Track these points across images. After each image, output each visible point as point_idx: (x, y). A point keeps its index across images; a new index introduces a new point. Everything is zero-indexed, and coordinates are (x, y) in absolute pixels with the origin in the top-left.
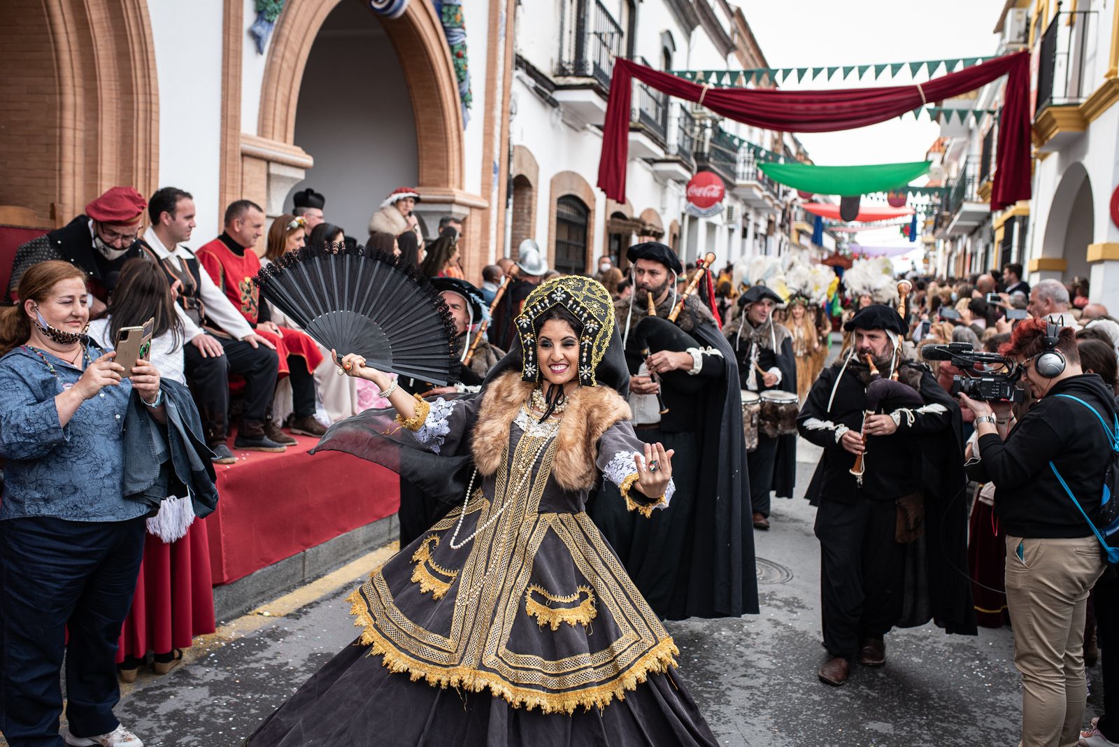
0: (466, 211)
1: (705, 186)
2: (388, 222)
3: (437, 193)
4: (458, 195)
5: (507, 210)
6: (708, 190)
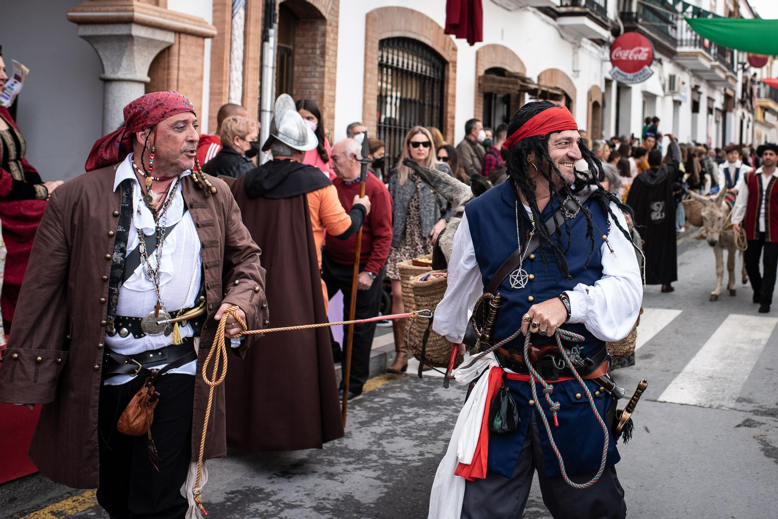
1: (631, 48)
3: (110, 8)
4: (145, 11)
5: (266, 44)
6: (635, 53)
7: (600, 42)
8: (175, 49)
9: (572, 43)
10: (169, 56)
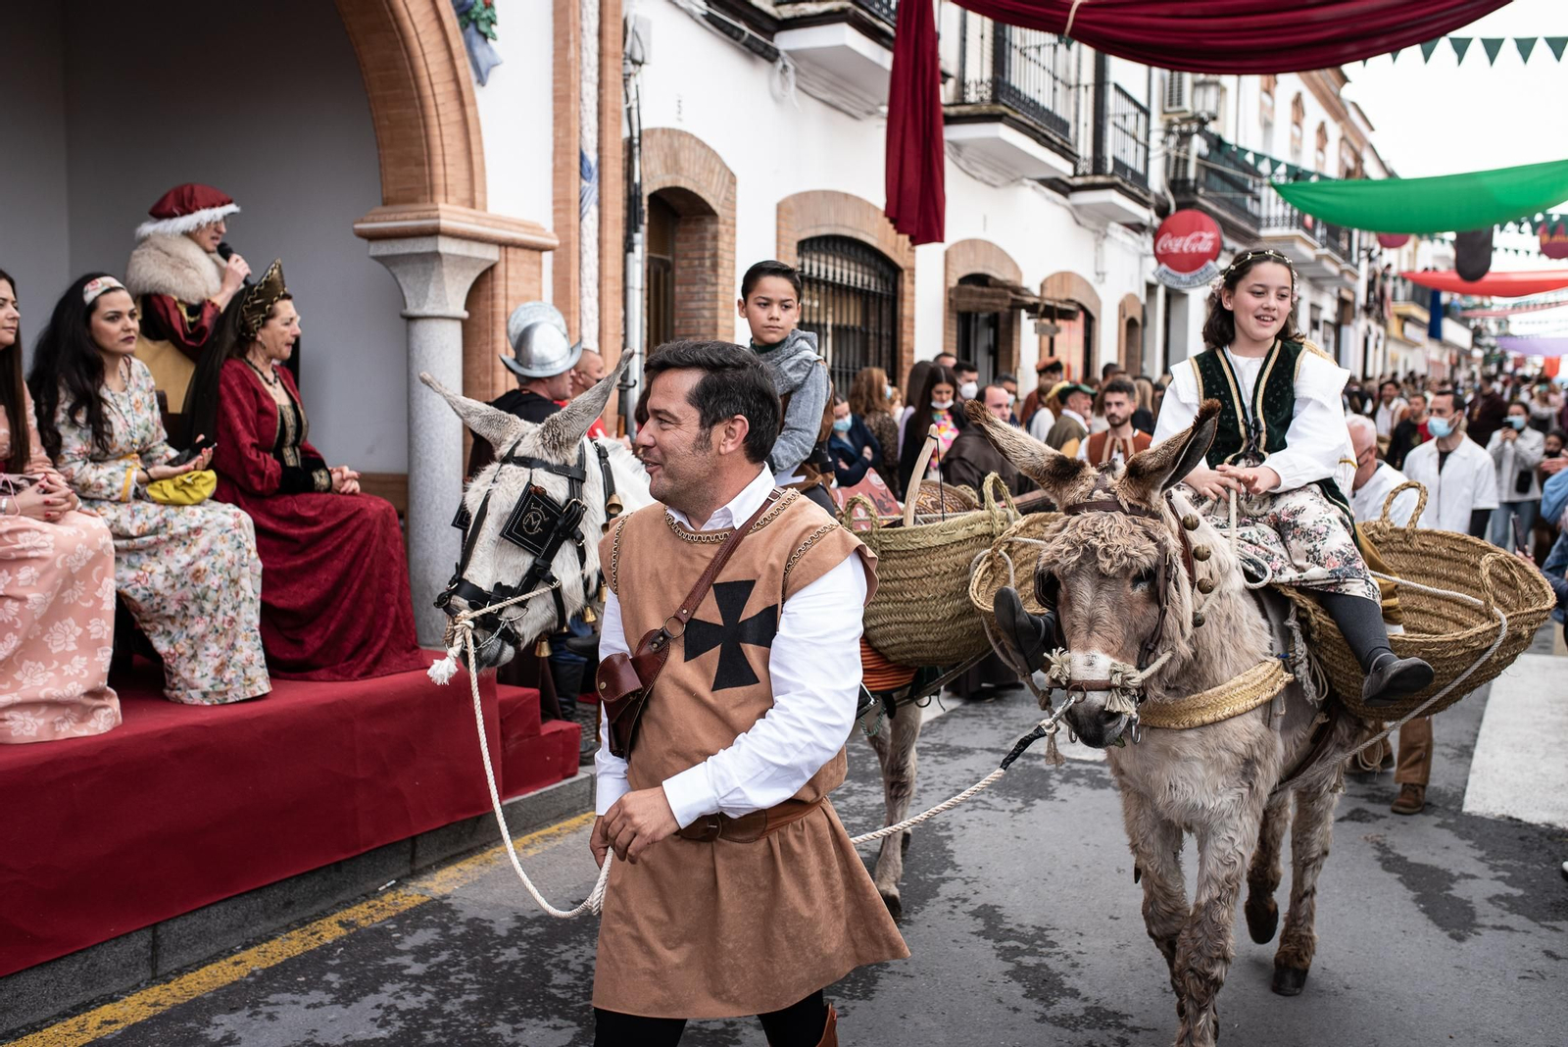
0: (492, 254)
1: (1187, 235)
2: (173, 267)
3: (409, 215)
4: (456, 217)
5: (630, 255)
6: (1193, 241)
7: (1138, 228)
8: (500, 270)
9: (1094, 231)
10: (493, 279)
